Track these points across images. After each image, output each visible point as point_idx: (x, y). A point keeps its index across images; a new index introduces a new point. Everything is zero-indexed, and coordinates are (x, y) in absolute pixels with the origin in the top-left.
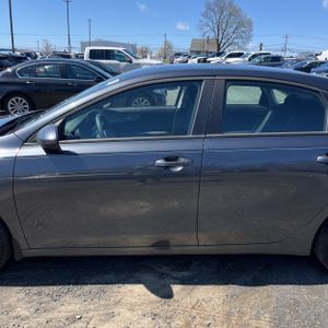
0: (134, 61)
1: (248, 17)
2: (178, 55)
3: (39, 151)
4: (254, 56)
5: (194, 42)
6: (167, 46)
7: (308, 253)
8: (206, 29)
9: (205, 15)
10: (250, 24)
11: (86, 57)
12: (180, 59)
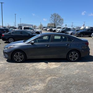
0: (34, 30)
1: (62, 18)
2: (44, 27)
3: (30, 44)
4: (64, 28)
5: (48, 24)
6: (41, 25)
7: (66, 58)
9: (51, 17)
10: (62, 20)
11: (23, 29)
12: (45, 29)
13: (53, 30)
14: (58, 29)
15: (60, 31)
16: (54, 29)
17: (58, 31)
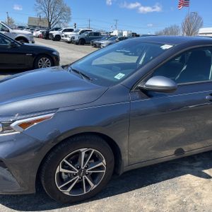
1: (68, 6)
4: (83, 32)
6: (10, 21)
8: (40, 11)
10: (69, 10)
13: (54, 35)
14: (66, 33)
15: (77, 39)
16: (55, 33)
17: (68, 39)
